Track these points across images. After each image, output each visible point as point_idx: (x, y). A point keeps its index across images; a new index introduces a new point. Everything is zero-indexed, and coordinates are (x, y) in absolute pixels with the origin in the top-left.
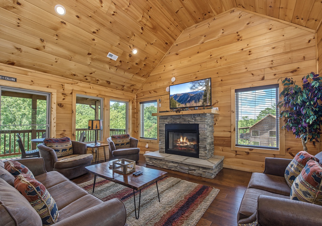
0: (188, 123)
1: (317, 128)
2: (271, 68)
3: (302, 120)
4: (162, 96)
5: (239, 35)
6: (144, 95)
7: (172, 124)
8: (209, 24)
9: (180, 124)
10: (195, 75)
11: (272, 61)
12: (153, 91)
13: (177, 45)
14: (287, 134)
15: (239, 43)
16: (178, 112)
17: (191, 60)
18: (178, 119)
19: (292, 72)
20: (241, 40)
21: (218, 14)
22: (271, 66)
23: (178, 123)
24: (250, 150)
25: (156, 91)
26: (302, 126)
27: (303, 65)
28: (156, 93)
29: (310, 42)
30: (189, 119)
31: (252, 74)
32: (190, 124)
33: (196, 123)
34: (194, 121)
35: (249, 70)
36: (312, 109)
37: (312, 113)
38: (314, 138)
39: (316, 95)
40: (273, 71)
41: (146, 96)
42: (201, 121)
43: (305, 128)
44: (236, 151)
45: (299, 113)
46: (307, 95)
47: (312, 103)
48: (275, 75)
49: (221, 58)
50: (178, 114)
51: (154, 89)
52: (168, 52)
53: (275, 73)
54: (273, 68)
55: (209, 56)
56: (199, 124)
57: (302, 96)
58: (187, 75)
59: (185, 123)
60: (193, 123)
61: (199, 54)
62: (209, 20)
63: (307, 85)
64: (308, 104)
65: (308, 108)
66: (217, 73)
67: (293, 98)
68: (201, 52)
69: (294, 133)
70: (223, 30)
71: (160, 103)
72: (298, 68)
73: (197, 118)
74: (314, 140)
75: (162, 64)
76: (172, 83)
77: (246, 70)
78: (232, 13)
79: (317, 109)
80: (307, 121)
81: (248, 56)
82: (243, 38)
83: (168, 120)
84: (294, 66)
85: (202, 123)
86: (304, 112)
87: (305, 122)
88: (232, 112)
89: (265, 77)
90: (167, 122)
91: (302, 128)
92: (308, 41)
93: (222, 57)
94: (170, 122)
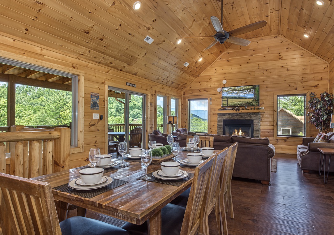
0: (244, 119)
1: (327, 123)
2: (302, 82)
3: (320, 118)
4: (213, 95)
5: (280, 56)
6: (192, 93)
7: (229, 120)
8: (257, 42)
9: (237, 120)
10: (245, 80)
11: (302, 78)
12: (202, 90)
13: (228, 53)
14: (311, 127)
15: (281, 61)
16: (238, 111)
17: (241, 68)
18: (235, 116)
19: (314, 87)
20: (282, 60)
21: (265, 36)
22: (302, 81)
23: (236, 119)
24: (288, 138)
25: (206, 90)
26: (320, 122)
27: (321, 83)
28: (206, 92)
29: (325, 69)
30: (245, 116)
31: (289, 85)
32: (245, 120)
33: (251, 119)
34: (249, 117)
35: (287, 82)
36: (325, 112)
37: (325, 114)
38: (326, 129)
39: (327, 104)
40: (303, 85)
41: (196, 94)
42: (256, 117)
43: (321, 123)
44: (277, 140)
45: (318, 114)
46: (323, 103)
47: (325, 109)
48: (304, 87)
49: (266, 70)
50: (238, 112)
51: (204, 88)
52: (219, 58)
53: (304, 86)
54: (303, 83)
55: (257, 68)
56: (253, 120)
57: (320, 104)
58: (238, 80)
59: (242, 119)
60: (248, 119)
61: (248, 65)
62: (258, 39)
63: (323, 98)
64: (323, 109)
65: (323, 111)
66: (264, 81)
67: (315, 105)
68: (251, 63)
69: (315, 126)
70: (268, 49)
71: (211, 101)
72: (318, 84)
73: (252, 116)
74: (326, 130)
75: (213, 67)
76: (223, 85)
77: (285, 82)
78: (276, 38)
79: (327, 112)
80: (322, 119)
81: (287, 72)
82: (283, 58)
83: (226, 117)
84: (316, 83)
85: (256, 119)
86: (321, 113)
87: (321, 119)
88: (274, 111)
89: (298, 88)
90: (225, 118)
91: (319, 123)
92: (324, 68)
93: (268, 69)
94: (228, 118)
